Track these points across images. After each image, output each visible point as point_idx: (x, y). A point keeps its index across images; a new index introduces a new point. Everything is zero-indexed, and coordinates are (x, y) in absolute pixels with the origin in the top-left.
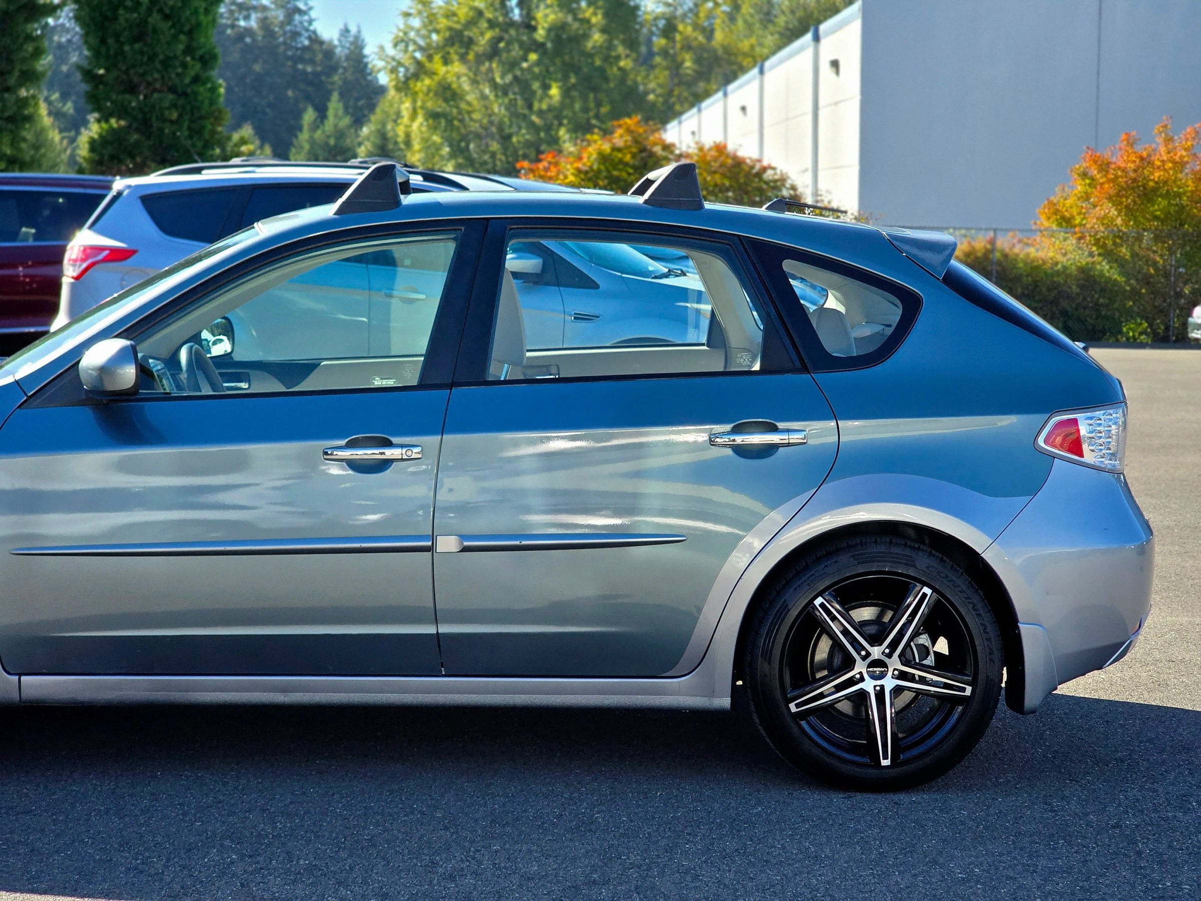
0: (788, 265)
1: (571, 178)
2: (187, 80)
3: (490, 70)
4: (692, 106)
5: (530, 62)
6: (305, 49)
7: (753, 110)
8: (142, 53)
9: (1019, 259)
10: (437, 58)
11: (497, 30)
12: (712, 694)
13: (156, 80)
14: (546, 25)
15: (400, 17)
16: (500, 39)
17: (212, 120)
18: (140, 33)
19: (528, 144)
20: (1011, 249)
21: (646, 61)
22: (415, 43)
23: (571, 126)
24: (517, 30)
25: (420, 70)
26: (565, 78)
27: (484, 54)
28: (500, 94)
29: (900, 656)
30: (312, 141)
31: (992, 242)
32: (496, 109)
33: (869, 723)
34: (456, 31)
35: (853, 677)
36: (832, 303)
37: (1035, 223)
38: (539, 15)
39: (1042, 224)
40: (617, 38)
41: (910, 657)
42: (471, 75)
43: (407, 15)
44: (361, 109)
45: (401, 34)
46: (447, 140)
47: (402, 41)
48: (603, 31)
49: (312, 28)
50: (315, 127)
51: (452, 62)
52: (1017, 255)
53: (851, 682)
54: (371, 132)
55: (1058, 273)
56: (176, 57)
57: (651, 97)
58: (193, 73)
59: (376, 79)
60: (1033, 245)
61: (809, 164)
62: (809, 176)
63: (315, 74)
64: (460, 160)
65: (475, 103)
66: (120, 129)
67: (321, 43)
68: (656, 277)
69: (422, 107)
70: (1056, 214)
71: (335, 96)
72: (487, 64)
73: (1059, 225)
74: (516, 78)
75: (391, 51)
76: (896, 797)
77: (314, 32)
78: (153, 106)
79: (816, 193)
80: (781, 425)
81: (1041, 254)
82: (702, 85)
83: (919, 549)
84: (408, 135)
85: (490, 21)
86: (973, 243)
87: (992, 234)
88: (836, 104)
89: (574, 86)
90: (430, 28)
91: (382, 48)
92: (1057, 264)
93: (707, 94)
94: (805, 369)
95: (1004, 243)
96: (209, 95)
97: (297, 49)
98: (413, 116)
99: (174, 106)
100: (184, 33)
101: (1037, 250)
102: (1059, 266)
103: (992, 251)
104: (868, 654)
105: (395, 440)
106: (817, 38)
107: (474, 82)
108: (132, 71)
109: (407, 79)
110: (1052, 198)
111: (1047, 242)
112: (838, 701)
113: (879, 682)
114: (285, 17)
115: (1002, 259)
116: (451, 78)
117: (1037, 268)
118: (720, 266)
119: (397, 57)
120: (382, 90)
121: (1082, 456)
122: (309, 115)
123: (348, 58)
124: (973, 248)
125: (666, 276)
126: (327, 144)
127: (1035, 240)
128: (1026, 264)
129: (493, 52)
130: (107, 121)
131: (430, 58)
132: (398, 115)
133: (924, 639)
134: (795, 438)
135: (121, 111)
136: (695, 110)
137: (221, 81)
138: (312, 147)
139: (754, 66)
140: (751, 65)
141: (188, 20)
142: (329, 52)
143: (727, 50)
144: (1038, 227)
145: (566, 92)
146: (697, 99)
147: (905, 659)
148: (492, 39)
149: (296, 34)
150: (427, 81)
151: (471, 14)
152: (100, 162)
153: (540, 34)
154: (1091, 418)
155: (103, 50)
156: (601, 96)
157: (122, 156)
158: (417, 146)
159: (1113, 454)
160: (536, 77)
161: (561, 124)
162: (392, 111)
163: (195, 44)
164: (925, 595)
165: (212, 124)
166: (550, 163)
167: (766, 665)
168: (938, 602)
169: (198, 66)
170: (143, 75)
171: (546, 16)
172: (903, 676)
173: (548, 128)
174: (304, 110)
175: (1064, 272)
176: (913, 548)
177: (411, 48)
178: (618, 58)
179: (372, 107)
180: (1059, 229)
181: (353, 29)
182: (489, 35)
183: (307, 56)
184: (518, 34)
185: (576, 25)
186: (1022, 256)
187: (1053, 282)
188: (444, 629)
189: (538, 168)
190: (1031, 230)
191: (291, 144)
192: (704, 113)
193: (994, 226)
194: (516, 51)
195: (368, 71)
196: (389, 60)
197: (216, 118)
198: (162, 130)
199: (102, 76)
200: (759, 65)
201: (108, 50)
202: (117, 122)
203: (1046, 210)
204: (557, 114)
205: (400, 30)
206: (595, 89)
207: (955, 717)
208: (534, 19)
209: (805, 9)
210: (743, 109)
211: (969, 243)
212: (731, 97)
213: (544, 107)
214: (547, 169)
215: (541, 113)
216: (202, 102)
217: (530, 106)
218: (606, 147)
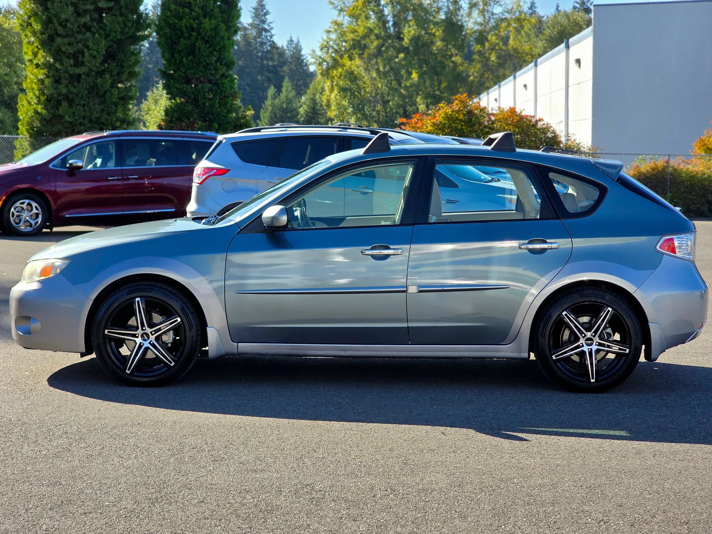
0: (552, 175)
1: (430, 128)
2: (218, 77)
3: (377, 63)
4: (495, 84)
5: (400, 58)
6: (268, 52)
7: (531, 87)
8: (193, 62)
9: (682, 171)
10: (346, 56)
11: (381, 40)
12: (520, 352)
13: (201, 76)
14: (409, 38)
15: (325, 33)
16: (383, 45)
17: (231, 98)
18: (192, 51)
19: (398, 106)
20: (678, 166)
21: (468, 57)
22: (333, 48)
23: (424, 96)
24: (392, 40)
25: (336, 64)
26: (421, 67)
27: (373, 54)
28: (382, 77)
29: (599, 336)
30: (273, 106)
31: (667, 162)
32: (380, 85)
33: (586, 366)
34: (356, 41)
35: (579, 345)
36: (570, 191)
37: (692, 151)
38: (405, 31)
39: (696, 151)
40: (450, 44)
41: (603, 337)
42: (365, 66)
43: (329, 32)
44: (300, 86)
45: (325, 43)
46: (351, 104)
47: (326, 47)
48: (443, 40)
49: (272, 40)
50: (274, 97)
51: (354, 59)
52: (682, 169)
53: (578, 347)
54: (307, 100)
55: (705, 179)
56: (211, 64)
57: (472, 78)
58: (221, 72)
59: (308, 68)
60: (691, 164)
61: (563, 119)
62: (563, 125)
63: (274, 67)
64: (359, 115)
65: (368, 82)
66: (182, 103)
67: (278, 48)
68: (486, 182)
69: (337, 85)
70: (704, 146)
71: (287, 79)
72: (375, 60)
73: (706, 152)
74: (392, 68)
75: (319, 53)
76: (597, 395)
77: (273, 42)
78: (200, 91)
79: (567, 135)
80: (548, 241)
81: (696, 169)
82: (501, 71)
83: (606, 292)
84: (328, 101)
85: (376, 35)
86: (657, 162)
87: (667, 158)
88: (579, 84)
89: (425, 72)
90: (342, 39)
91: (314, 51)
92: (704, 174)
93: (505, 77)
94: (558, 218)
95: (674, 162)
96: (230, 84)
97: (263, 52)
98: (332, 90)
99: (211, 90)
100: (216, 51)
101: (693, 166)
102: (706, 176)
103: (667, 167)
104: (585, 335)
105: (391, 247)
106: (568, 47)
107: (367, 70)
108: (188, 72)
109: (328, 69)
110: (702, 137)
111: (698, 162)
112: (572, 355)
113: (590, 347)
114: (257, 33)
115: (673, 171)
116: (354, 68)
117: (693, 176)
118: (522, 175)
119: (322, 56)
120: (312, 75)
121: (676, 253)
122: (272, 91)
123: (292, 57)
124: (656, 165)
125: (490, 181)
126: (282, 107)
127: (692, 161)
128: (687, 174)
129: (379, 53)
130: (175, 99)
131: (341, 57)
132: (323, 89)
133: (609, 330)
134: (554, 246)
135: (183, 94)
136: (497, 86)
137: (236, 76)
138: (273, 109)
139: (532, 62)
140: (530, 60)
141: (218, 44)
142: (281, 53)
143: (516, 50)
144: (693, 154)
145: (421, 76)
146: (498, 80)
147: (601, 338)
148: (378, 45)
149: (262, 44)
150: (340, 70)
151: (366, 31)
152: (171, 122)
153: (406, 42)
154: (679, 238)
155: (173, 60)
156: (442, 78)
157: (183, 119)
158: (333, 108)
159: (689, 253)
160: (403, 66)
161: (418, 94)
162: (319, 88)
163: (222, 57)
164: (609, 311)
165: (232, 100)
166: (418, 120)
167: (543, 339)
168: (614, 313)
169: (224, 69)
170: (194, 74)
171: (409, 32)
172: (600, 344)
173: (411, 97)
174: (268, 87)
175: (708, 179)
176: (604, 291)
177: (330, 51)
178: (451, 56)
179: (307, 86)
180: (705, 154)
181: (295, 40)
182: (376, 43)
183: (269, 56)
184: (393, 42)
185: (427, 37)
186: (684, 170)
187: (703, 184)
188: (411, 325)
189: (411, 122)
190: (690, 155)
191: (261, 107)
192: (502, 89)
193: (668, 153)
194: (391, 52)
195: (304, 64)
196: (318, 58)
197: (234, 97)
198: (205, 104)
199: (172, 74)
200: (534, 60)
201: (175, 60)
202: (180, 100)
203: (698, 144)
204: (416, 89)
205: (324, 41)
206: (437, 74)
207: (622, 361)
208: (402, 33)
209: (561, 26)
210: (525, 86)
211: (654, 163)
212: (518, 79)
213: (408, 84)
214: (416, 123)
215: (406, 88)
216: (226, 88)
217: (400, 84)
218: (449, 111)
